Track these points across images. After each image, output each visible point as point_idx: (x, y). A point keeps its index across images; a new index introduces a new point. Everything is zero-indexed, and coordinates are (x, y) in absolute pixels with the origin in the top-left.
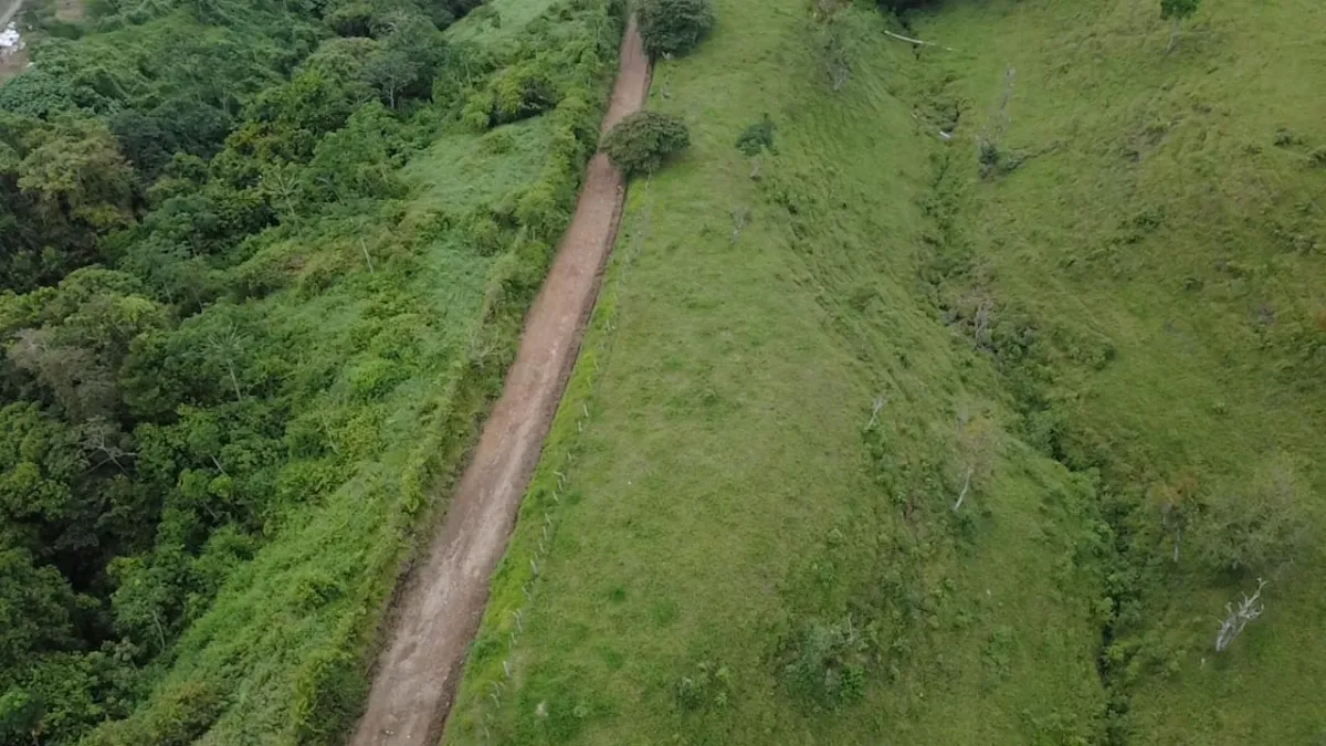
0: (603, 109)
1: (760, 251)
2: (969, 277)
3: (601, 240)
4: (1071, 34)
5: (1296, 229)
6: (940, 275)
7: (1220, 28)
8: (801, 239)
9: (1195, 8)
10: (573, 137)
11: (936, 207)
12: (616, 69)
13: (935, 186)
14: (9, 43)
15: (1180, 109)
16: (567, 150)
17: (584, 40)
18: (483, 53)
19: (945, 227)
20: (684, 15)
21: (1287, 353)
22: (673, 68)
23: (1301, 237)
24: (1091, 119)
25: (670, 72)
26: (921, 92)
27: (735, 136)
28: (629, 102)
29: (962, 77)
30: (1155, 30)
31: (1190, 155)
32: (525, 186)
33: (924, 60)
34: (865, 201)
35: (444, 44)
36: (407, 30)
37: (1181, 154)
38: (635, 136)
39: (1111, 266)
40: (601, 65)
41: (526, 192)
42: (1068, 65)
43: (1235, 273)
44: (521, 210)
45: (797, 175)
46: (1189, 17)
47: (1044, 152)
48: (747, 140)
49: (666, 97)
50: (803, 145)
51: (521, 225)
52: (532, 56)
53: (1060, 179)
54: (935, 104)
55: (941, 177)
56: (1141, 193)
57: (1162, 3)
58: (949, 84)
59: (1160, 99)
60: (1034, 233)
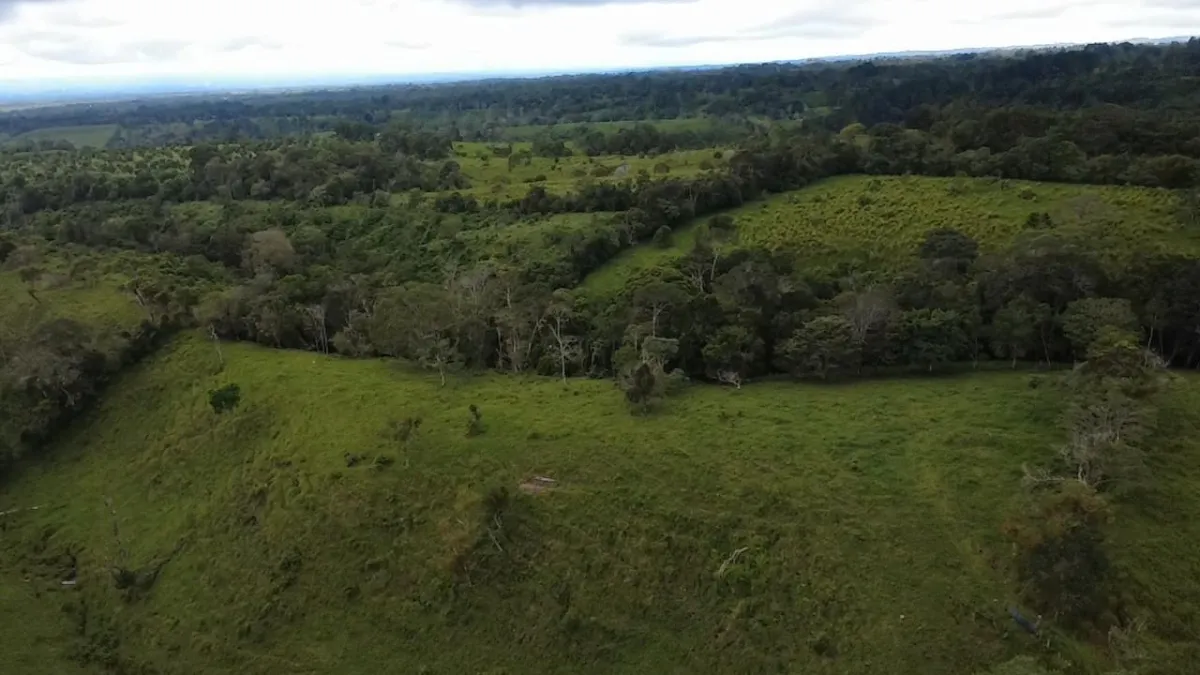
4: (147, 453)
5: (397, 516)
7: (264, 406)
9: (238, 399)
11: (93, 650)
13: (82, 633)
15: (268, 472)
19: (112, 664)
21: (442, 603)
23: (402, 519)
24: (202, 509)
26: (23, 557)
29: (62, 525)
30: (216, 423)
31: (294, 500)
33: (12, 528)
37: (287, 503)
39: (283, 613)
42: (159, 476)
43: (375, 567)
46: (237, 406)
47: (175, 552)
53: (201, 568)
54: (44, 561)
55: (85, 622)
56: (274, 545)
57: (211, 403)
58: (51, 537)
59: (248, 470)
60: (203, 623)
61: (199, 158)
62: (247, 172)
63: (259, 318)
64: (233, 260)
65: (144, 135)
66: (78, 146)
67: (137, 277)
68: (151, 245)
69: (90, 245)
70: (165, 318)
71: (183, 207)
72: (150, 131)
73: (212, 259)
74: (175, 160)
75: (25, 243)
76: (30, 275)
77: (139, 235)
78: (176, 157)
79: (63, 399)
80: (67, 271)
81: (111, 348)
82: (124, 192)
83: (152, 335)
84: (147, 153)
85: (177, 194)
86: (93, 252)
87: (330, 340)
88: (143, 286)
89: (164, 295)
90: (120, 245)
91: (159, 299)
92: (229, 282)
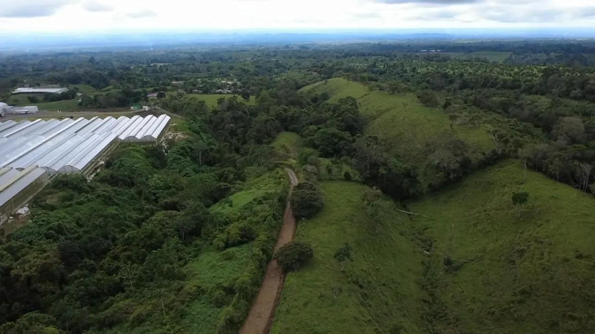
0: (275, 241)
1: (347, 306)
2: (446, 319)
3: (273, 300)
4: (475, 211)
6: (432, 318)
7: (539, 208)
8: (365, 300)
9: (527, 200)
10: (261, 253)
11: (427, 285)
12: (282, 224)
13: (425, 276)
14: (23, 213)
15: (529, 242)
16: (258, 258)
17: (268, 212)
18: (224, 217)
19: (432, 294)
20: (310, 202)
22: (305, 224)
24: (491, 246)
25: (304, 225)
26: (414, 234)
27: (333, 253)
28: (287, 237)
29: (432, 228)
30: (511, 208)
32: (238, 274)
33: (414, 221)
34: (394, 282)
35: (208, 213)
36: (193, 208)
37: (534, 262)
38: (289, 252)
39: (512, 314)
40: (275, 222)
41: (238, 278)
42: (477, 223)
43: (573, 318)
44: (236, 286)
45: (362, 270)
46: (525, 204)
47: (472, 260)
48: (338, 254)
49: (303, 236)
50: (364, 257)
51: (236, 293)
52: (245, 218)
53: (482, 273)
54: (421, 239)
55: (427, 271)
56: (519, 280)
57: (512, 198)
58: (426, 231)
59: (520, 237)
60: (474, 298)
61: (547, 73)
62: (572, 84)
63: (552, 163)
64: (547, 129)
65: (523, 59)
66: (491, 61)
67: (497, 128)
68: (509, 113)
69: (482, 108)
70: (504, 150)
71: (531, 96)
72: (526, 57)
73: (536, 126)
74: (534, 72)
75: (456, 103)
76: (453, 118)
77: (504, 108)
78: (535, 71)
79: (449, 174)
80: (468, 119)
81: (475, 158)
82: (505, 86)
83: (495, 157)
84: (522, 68)
85: (529, 90)
86: (482, 112)
87: (590, 186)
88: (498, 133)
89: (507, 139)
90: (494, 111)
91: (504, 141)
92: (542, 140)
